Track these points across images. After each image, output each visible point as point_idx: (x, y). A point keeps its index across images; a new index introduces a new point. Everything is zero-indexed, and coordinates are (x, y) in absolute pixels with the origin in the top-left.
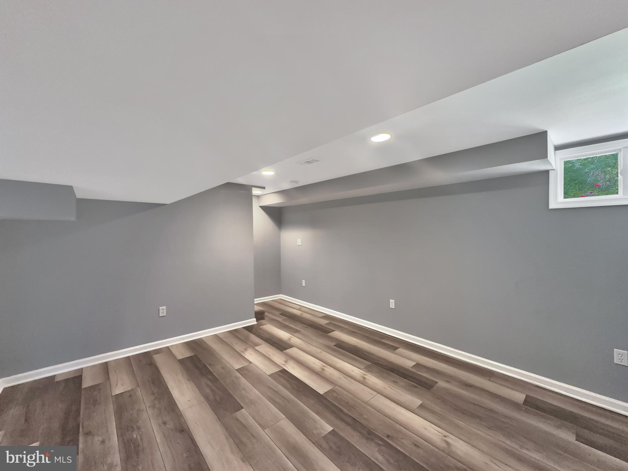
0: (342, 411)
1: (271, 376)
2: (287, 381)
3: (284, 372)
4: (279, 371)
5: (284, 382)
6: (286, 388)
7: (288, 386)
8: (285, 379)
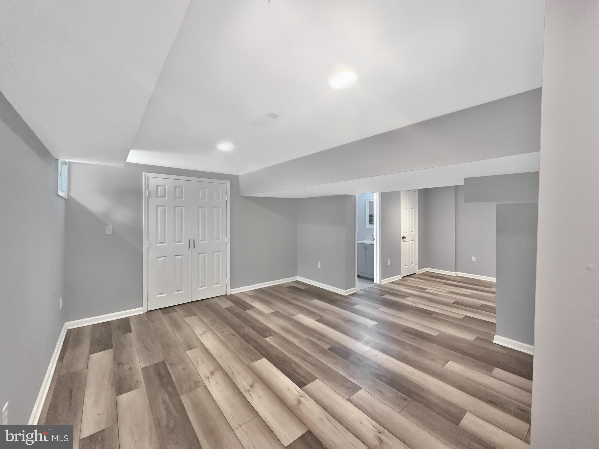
0: (254, 347)
1: (314, 379)
2: (295, 371)
3: (301, 384)
4: (306, 385)
5: (298, 370)
6: (296, 364)
7: (293, 365)
8: (298, 373)
